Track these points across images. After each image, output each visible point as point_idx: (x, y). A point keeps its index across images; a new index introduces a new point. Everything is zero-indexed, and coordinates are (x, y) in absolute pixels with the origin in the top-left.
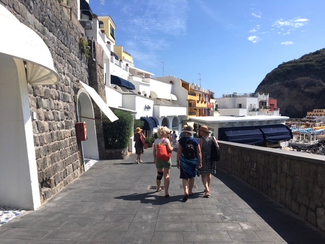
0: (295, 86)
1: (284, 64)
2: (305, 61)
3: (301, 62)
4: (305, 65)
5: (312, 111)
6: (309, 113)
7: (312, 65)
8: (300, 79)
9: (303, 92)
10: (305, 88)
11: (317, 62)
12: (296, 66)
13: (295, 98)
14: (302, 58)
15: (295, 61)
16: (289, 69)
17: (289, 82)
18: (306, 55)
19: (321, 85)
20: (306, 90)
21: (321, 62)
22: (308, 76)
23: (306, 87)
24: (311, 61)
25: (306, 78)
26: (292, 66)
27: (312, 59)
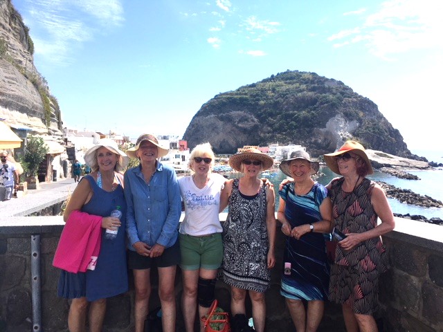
0: (229, 120)
1: (221, 94)
2: (240, 94)
3: (237, 94)
4: (240, 98)
5: (242, 148)
7: (246, 99)
8: (234, 113)
9: (237, 127)
10: (238, 123)
11: (251, 95)
12: (231, 98)
13: (229, 132)
14: (239, 89)
15: (231, 93)
16: (224, 101)
17: (224, 115)
18: (243, 87)
19: (253, 121)
20: (240, 125)
21: (255, 96)
22: (242, 111)
23: (240, 121)
24: (246, 94)
25: (240, 112)
26: (228, 98)
27: (247, 92)
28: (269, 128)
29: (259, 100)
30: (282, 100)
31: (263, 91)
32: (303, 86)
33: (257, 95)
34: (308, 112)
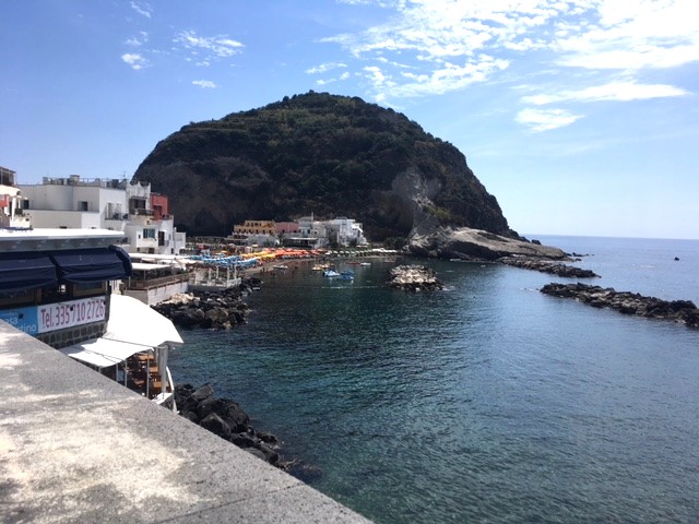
0: (212, 172)
1: (193, 125)
2: (231, 126)
3: (224, 126)
4: (231, 133)
5: (242, 224)
6: (237, 228)
7: (243, 136)
8: (222, 161)
9: (228, 187)
10: (230, 179)
11: (252, 130)
12: (215, 132)
13: (214, 196)
14: (227, 118)
15: (213, 124)
16: (202, 137)
17: (203, 163)
18: (233, 115)
19: (258, 175)
20: (233, 183)
21: (258, 132)
22: (236, 156)
23: (233, 176)
24: (241, 127)
25: (232, 159)
26: (209, 133)
27: (243, 123)
28: (290, 190)
29: (266, 138)
30: (310, 139)
31: (271, 122)
32: (343, 119)
33: (263, 129)
34: (359, 162)
